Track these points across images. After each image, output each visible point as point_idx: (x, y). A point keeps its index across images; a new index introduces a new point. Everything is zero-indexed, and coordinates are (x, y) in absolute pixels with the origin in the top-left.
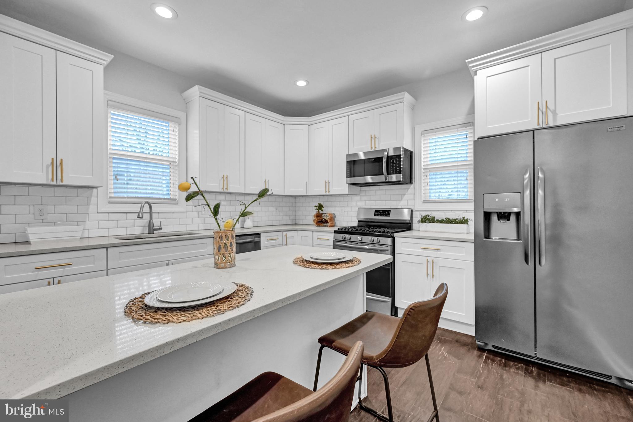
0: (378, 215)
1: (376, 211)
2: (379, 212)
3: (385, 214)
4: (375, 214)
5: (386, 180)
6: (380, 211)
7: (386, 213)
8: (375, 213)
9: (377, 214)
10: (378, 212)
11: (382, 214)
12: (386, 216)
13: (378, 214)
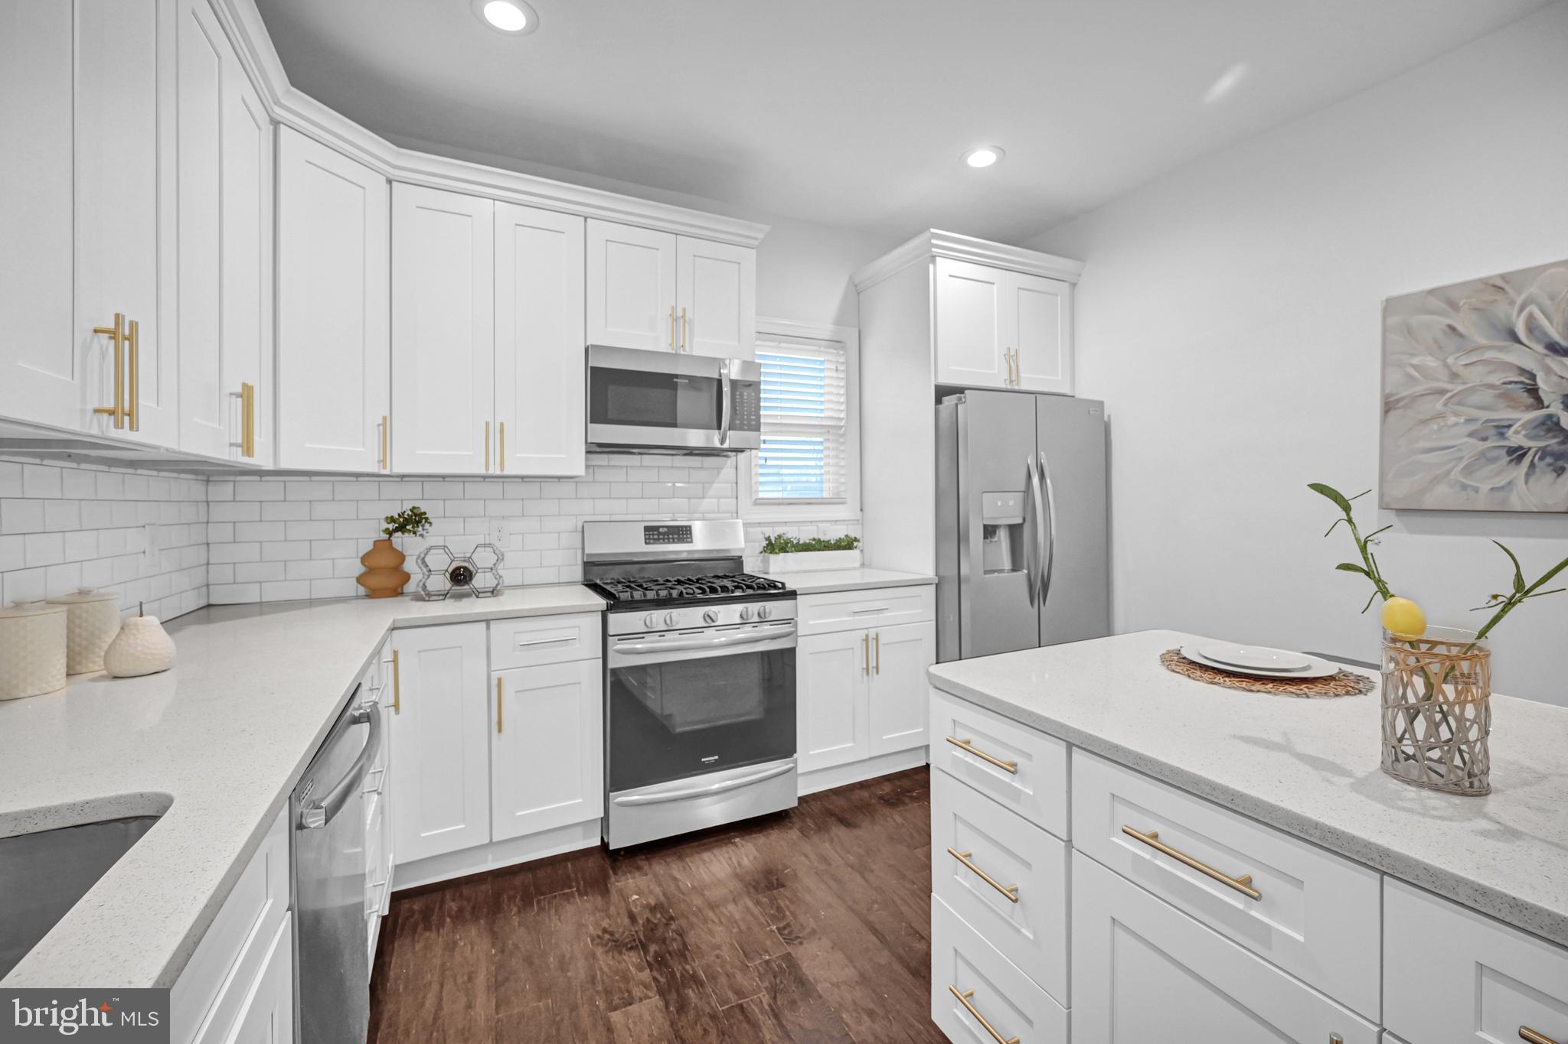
0: (657, 541)
1: (647, 529)
2: (660, 534)
3: (676, 536)
4: (645, 539)
5: (722, 444)
6: (661, 530)
7: (679, 534)
8: (645, 535)
9: (654, 539)
10: (653, 533)
11: (669, 539)
12: (681, 540)
13: (656, 537)
